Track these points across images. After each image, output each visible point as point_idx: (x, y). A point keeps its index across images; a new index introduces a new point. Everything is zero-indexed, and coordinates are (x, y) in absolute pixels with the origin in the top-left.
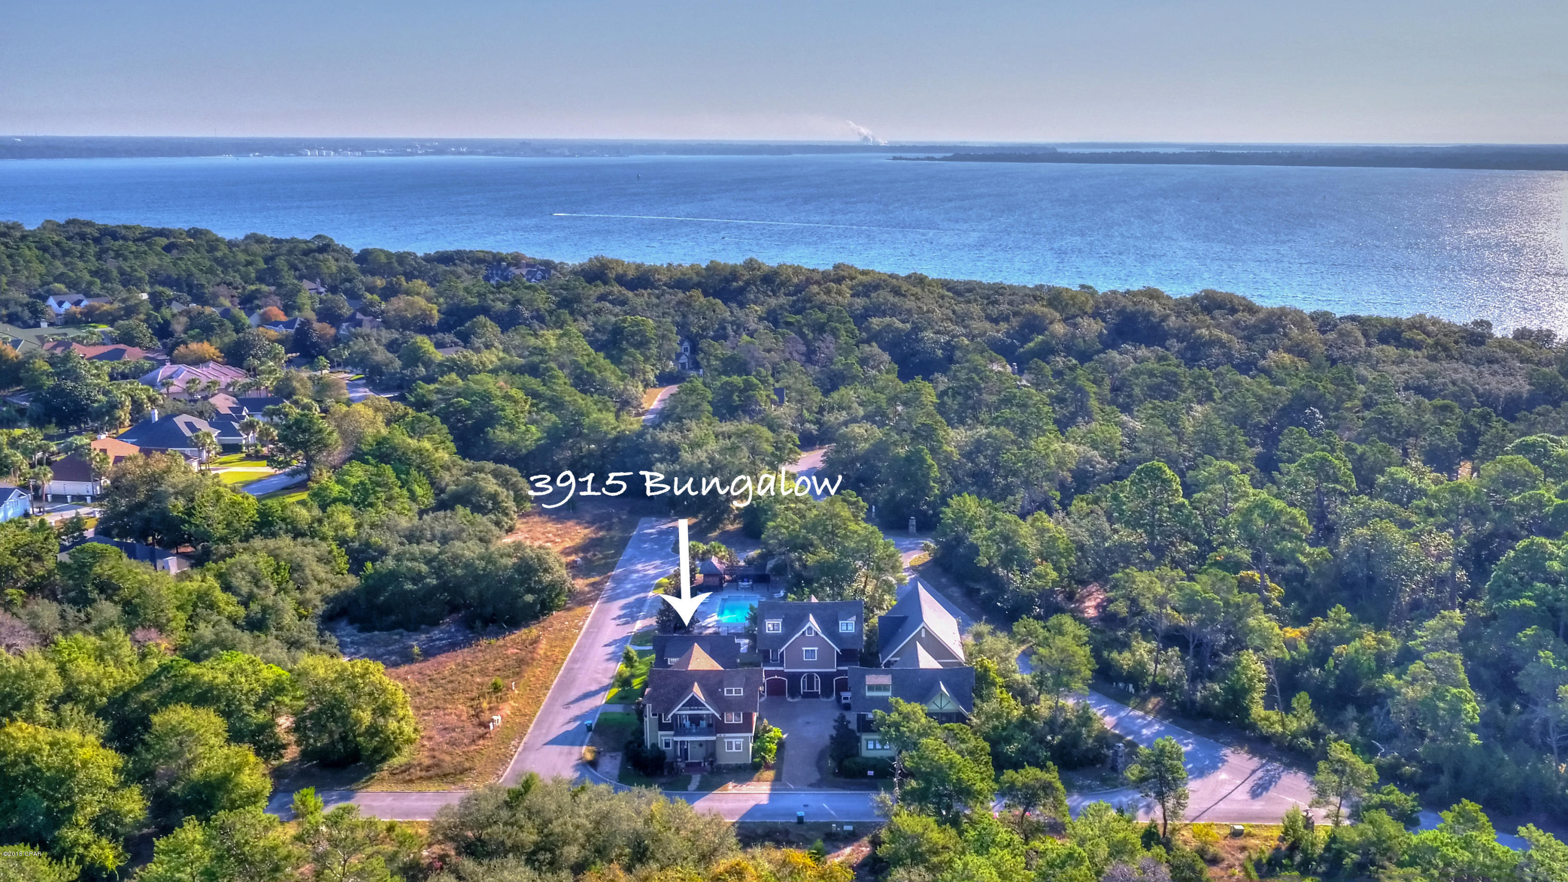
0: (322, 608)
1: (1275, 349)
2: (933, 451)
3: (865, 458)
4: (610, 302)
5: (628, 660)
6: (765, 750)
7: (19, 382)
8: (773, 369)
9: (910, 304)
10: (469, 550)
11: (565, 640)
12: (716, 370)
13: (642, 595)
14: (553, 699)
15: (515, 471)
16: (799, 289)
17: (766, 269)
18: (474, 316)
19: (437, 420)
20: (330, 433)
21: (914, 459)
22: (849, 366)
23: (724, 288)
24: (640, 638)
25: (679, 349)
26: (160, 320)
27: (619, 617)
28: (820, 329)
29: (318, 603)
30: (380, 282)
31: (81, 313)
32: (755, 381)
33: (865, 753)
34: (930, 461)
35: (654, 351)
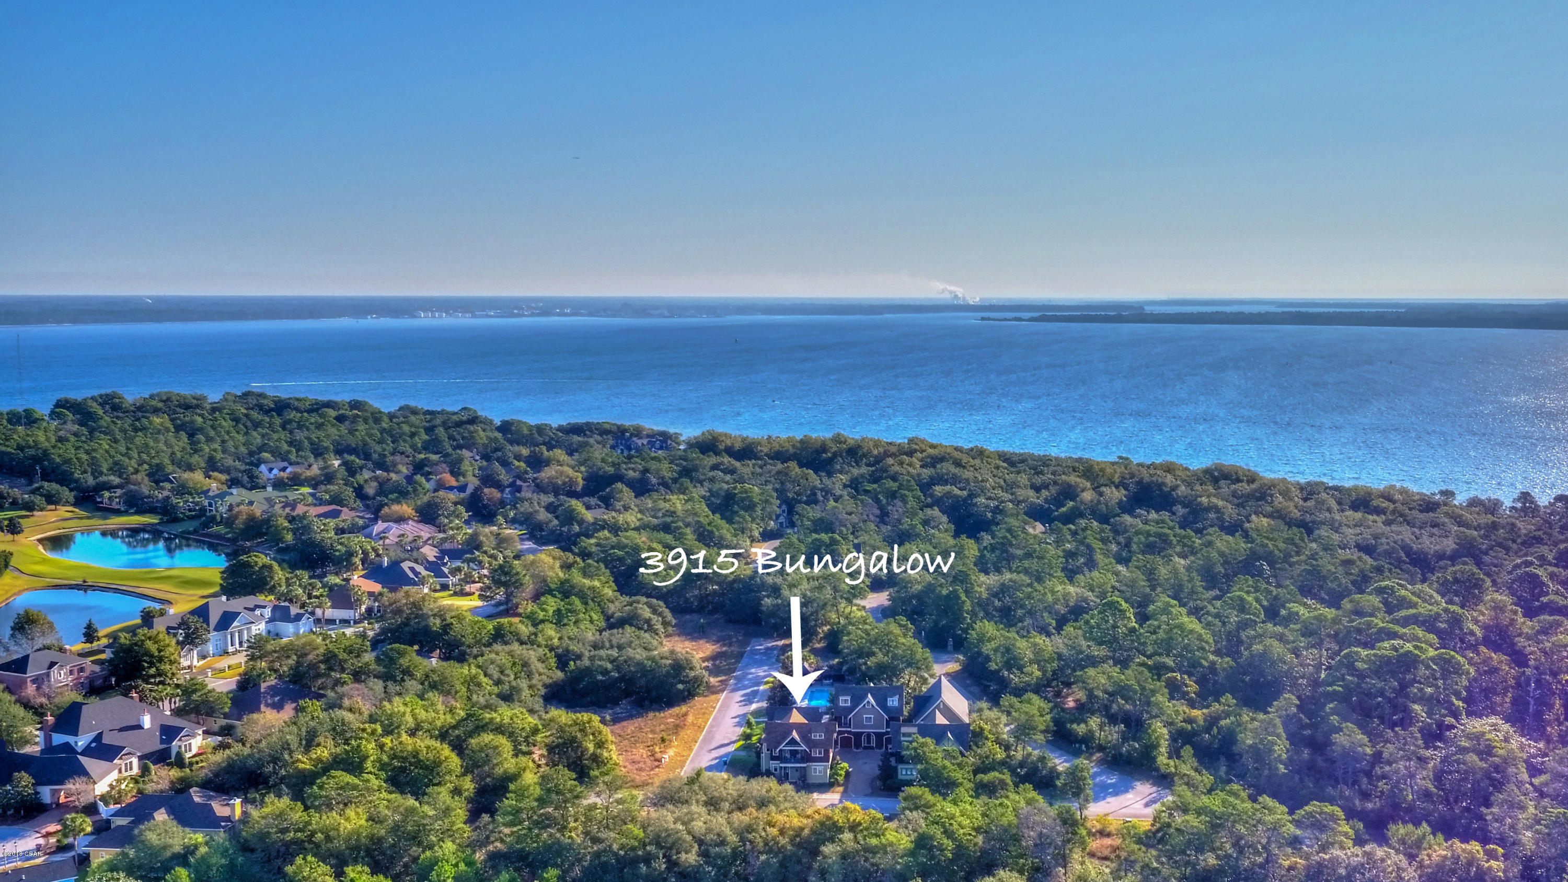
0: (543, 691)
1: (1256, 513)
2: (967, 592)
3: (919, 596)
4: (722, 471)
5: (749, 724)
6: (838, 775)
7: (261, 535)
8: (854, 527)
9: (968, 474)
10: (639, 654)
11: (705, 714)
12: (808, 529)
13: (755, 688)
14: (700, 747)
15: (661, 603)
16: (879, 460)
17: (852, 442)
18: (613, 484)
19: (602, 566)
20: (525, 575)
21: (953, 596)
22: (913, 527)
23: (815, 460)
24: (756, 713)
25: (778, 511)
26: (356, 485)
27: (741, 701)
28: (892, 495)
29: (540, 687)
30: (525, 452)
31: (288, 478)
32: (838, 538)
33: (900, 777)
34: (964, 598)
35: (759, 512)
